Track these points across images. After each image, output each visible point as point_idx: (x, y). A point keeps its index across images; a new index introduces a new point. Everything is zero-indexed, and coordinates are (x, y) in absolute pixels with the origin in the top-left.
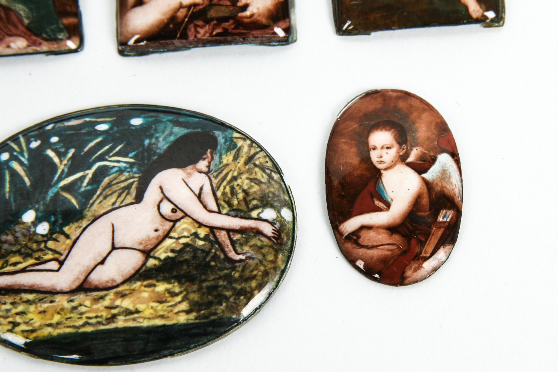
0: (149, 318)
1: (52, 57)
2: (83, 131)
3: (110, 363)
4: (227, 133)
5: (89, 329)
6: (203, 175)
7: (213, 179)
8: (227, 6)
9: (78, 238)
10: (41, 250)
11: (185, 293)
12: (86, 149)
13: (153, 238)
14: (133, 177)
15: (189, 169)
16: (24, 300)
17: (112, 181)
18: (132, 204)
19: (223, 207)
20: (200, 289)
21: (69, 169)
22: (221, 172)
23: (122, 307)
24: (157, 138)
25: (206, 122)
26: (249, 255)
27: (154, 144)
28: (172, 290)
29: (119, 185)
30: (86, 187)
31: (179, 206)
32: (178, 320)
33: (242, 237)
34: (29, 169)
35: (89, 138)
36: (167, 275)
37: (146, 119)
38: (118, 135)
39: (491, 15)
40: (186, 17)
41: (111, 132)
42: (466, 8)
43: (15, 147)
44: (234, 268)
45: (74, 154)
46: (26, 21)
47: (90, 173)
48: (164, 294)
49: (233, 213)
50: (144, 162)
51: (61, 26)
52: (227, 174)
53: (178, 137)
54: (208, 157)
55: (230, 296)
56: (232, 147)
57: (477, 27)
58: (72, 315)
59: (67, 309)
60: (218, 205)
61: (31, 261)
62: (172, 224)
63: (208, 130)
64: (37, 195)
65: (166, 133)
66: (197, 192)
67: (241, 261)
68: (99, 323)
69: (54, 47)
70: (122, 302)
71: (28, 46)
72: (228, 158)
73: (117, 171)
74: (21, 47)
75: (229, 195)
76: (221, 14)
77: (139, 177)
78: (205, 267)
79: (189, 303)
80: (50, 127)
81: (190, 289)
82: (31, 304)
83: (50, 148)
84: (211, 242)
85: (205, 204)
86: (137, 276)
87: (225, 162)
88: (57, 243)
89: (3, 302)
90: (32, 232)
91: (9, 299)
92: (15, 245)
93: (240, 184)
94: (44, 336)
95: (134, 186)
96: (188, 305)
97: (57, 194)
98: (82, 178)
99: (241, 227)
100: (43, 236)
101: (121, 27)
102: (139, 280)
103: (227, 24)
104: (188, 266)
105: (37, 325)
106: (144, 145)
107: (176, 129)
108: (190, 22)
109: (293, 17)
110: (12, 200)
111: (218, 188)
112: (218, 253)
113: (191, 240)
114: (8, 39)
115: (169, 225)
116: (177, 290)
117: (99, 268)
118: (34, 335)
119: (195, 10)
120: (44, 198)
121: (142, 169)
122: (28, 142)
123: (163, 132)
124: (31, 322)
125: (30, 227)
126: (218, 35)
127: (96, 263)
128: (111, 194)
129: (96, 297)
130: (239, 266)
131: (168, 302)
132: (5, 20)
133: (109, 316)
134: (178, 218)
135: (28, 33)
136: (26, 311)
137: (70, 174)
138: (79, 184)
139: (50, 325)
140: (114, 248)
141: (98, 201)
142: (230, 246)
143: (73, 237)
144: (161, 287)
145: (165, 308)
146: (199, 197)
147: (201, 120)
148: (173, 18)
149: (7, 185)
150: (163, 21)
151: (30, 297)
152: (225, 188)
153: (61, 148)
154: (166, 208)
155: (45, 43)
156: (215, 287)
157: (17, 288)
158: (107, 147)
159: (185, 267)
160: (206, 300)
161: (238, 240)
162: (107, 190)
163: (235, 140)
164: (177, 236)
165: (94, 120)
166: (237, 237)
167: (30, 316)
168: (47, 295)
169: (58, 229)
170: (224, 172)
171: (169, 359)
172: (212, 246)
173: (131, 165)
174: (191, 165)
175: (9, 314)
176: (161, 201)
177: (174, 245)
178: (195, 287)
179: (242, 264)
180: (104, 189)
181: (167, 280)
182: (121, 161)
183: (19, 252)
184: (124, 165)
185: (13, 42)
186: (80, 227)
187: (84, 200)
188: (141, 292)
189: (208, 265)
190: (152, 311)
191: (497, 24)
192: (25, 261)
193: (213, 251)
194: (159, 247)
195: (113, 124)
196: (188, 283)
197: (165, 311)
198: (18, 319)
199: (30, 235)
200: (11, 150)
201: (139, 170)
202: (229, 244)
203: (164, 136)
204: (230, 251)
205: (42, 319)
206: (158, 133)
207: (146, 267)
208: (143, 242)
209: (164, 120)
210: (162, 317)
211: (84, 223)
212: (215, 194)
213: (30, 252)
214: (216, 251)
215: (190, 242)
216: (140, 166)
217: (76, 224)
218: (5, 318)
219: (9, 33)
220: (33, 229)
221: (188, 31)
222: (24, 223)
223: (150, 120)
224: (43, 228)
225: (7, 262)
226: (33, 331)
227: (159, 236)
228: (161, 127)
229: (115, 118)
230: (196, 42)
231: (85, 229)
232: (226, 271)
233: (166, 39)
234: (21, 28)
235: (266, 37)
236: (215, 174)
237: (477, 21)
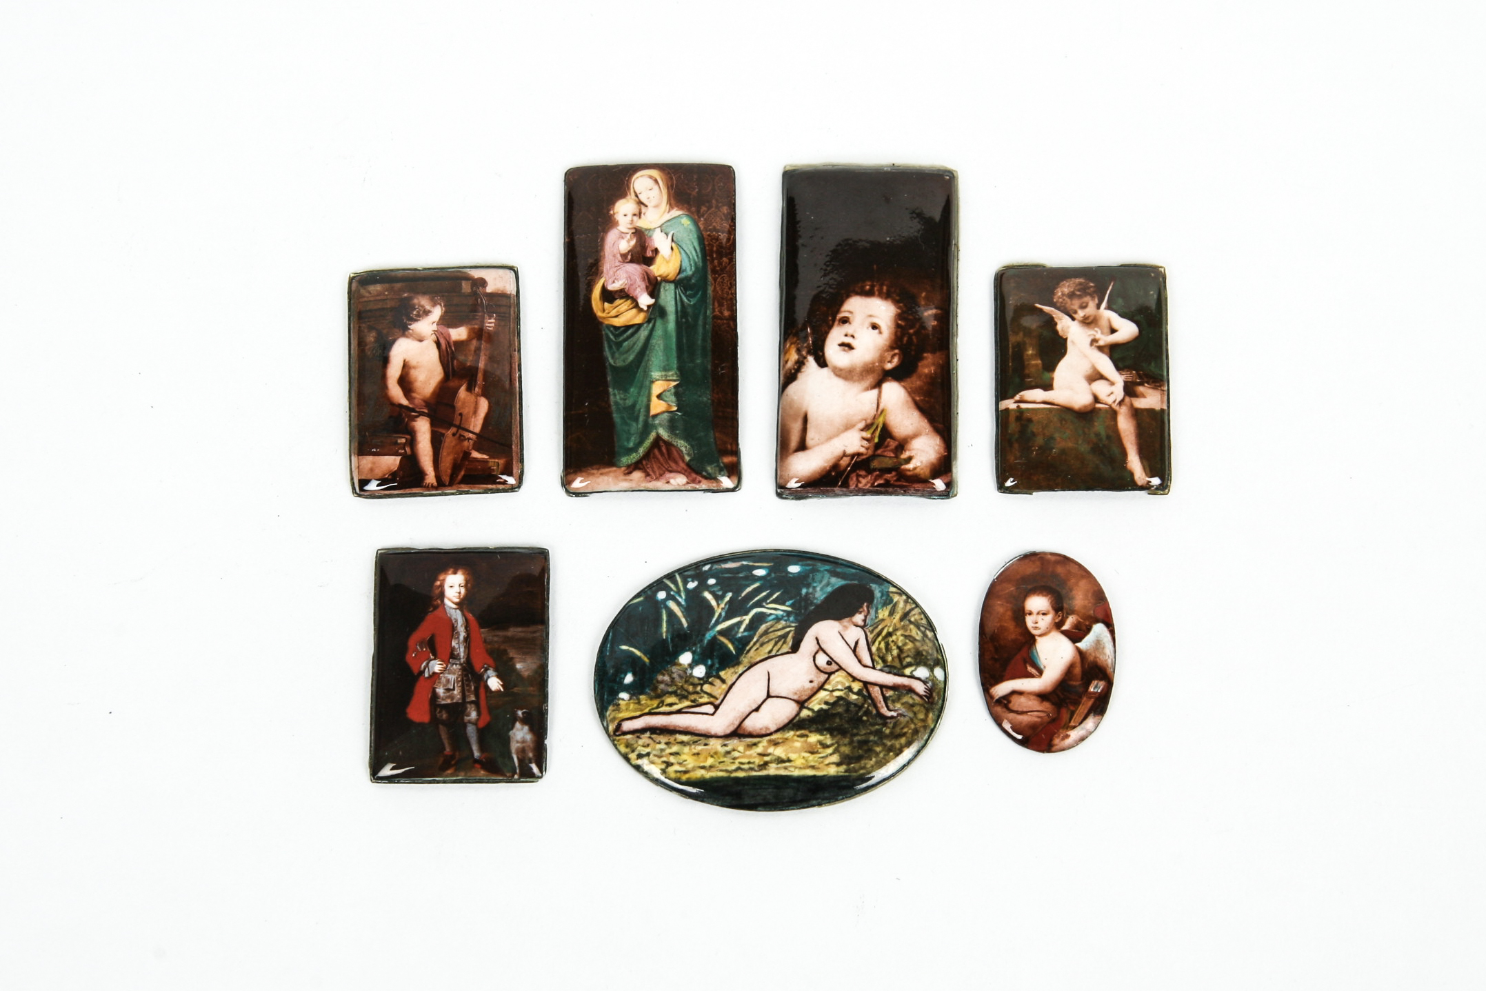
0: (800, 768)
1: (709, 494)
2: (741, 575)
3: (759, 809)
4: (883, 587)
5: (741, 774)
6: (859, 629)
7: (869, 634)
8: (890, 457)
9: (734, 684)
10: (697, 693)
11: (836, 745)
12: (743, 594)
13: (808, 689)
14: (790, 627)
15: (846, 621)
16: (679, 741)
17: (768, 629)
18: (788, 653)
19: (878, 663)
20: (851, 743)
21: (726, 613)
22: (876, 627)
23: (774, 755)
24: (814, 588)
25: (863, 573)
26: (900, 712)
27: (811, 594)
28: (824, 742)
29: (776, 633)
30: (742, 632)
31: (835, 659)
32: (828, 772)
33: (895, 694)
34: (687, 610)
35: (747, 583)
36: (820, 727)
37: (804, 567)
38: (775, 582)
39: (1156, 481)
40: (848, 466)
41: (769, 578)
42: (1132, 474)
43: (672, 586)
44: (885, 724)
45: (731, 598)
46: (687, 458)
47: (747, 619)
48: (816, 745)
49: (886, 669)
50: (801, 612)
51: (722, 465)
52: (883, 629)
53: (834, 588)
54: (864, 610)
55: (880, 752)
56: (888, 601)
57: (1143, 493)
58: (725, 759)
59: (720, 753)
60: (873, 660)
61: (687, 703)
62: (827, 676)
63: (864, 582)
64: (694, 637)
65: (824, 582)
66: (853, 646)
67: (892, 717)
68: (752, 769)
69: (713, 486)
70: (774, 750)
71: (688, 483)
72: (884, 613)
73: (774, 619)
74: (681, 484)
75: (884, 651)
76: (884, 466)
77: (796, 627)
78: (856, 721)
79: (840, 756)
80: (706, 568)
81: (841, 742)
82: (685, 745)
83: (708, 590)
84: (863, 696)
85: (860, 658)
86: (791, 725)
87: (881, 616)
88: (713, 687)
89: (657, 741)
90: (688, 674)
91: (663, 739)
92: (671, 686)
93: (895, 640)
94: (696, 778)
95: (791, 635)
96: (839, 758)
97: (714, 638)
98: (740, 623)
99: (894, 684)
100: (699, 679)
101: (781, 471)
102: (792, 729)
103: (889, 475)
104: (841, 719)
105: (690, 766)
106: (801, 594)
107: (833, 580)
108: (851, 472)
109: (954, 470)
110: (669, 640)
111: (874, 642)
112: (870, 708)
113: (845, 693)
114: (668, 475)
115: (823, 677)
116: (829, 742)
117: (754, 714)
118: (687, 776)
119: (858, 460)
120: (702, 641)
121: (799, 618)
122: (685, 583)
123: (821, 582)
124: (685, 763)
125: (687, 669)
126: (879, 485)
127: (751, 710)
128: (768, 642)
129: (749, 743)
130: (891, 723)
131: (820, 753)
132: (666, 456)
133: (762, 763)
134: (833, 670)
135: (689, 470)
136: (680, 752)
137: (727, 618)
138: (736, 629)
139: (703, 768)
140: (769, 696)
141: (755, 648)
142: (883, 703)
143: (729, 683)
144: (814, 738)
145: (816, 759)
146: (854, 651)
147: (858, 571)
148: (835, 466)
149: (664, 625)
150: (825, 468)
151: (685, 738)
152: (880, 643)
153: (719, 590)
154: (822, 660)
155: (704, 481)
156: (866, 742)
157: (672, 728)
158: (764, 594)
159: (837, 720)
160: (856, 754)
161: (890, 696)
162: (764, 637)
163: (891, 595)
164: (831, 689)
165: (751, 564)
166: (889, 693)
167: (684, 757)
168: (702, 738)
169: (714, 674)
170: (880, 627)
171: (815, 809)
172: (865, 701)
173: (789, 614)
174: (847, 617)
175: (664, 753)
176: (816, 653)
177: (828, 698)
178: (846, 741)
179: (893, 721)
180: (761, 636)
181: (820, 731)
182: (778, 609)
183: (674, 693)
184: (781, 613)
185: (672, 478)
186: (736, 673)
187: (740, 646)
188: (793, 741)
189: (860, 719)
190: (803, 761)
191: (1162, 492)
192: (680, 703)
193: (866, 706)
194: (813, 699)
195: (771, 570)
196: (839, 736)
197: (816, 762)
198: (672, 759)
199: (687, 677)
200: (667, 589)
201: (796, 619)
202: (882, 700)
203: (821, 586)
204: (882, 707)
205: (696, 760)
206: (816, 582)
207: (800, 717)
208: (798, 693)
209: (822, 569)
210: (813, 767)
211: (741, 669)
212: (869, 649)
213: (686, 694)
214: (868, 706)
215: (844, 696)
216: (797, 615)
217: (732, 670)
218: (660, 757)
219: (670, 469)
220: (689, 671)
221: (850, 480)
222: (680, 665)
223: (807, 568)
224: (700, 671)
225: (662, 702)
226: (686, 772)
227: (813, 688)
228: (818, 576)
229: (772, 564)
230: (856, 491)
231: (741, 675)
232: (877, 727)
233: (827, 487)
234: (682, 465)
235: (928, 491)
236: (871, 628)
237: (1142, 488)
